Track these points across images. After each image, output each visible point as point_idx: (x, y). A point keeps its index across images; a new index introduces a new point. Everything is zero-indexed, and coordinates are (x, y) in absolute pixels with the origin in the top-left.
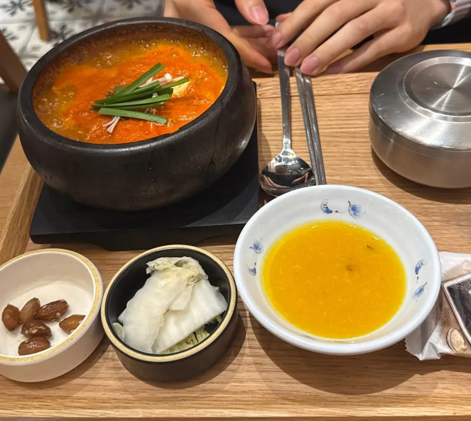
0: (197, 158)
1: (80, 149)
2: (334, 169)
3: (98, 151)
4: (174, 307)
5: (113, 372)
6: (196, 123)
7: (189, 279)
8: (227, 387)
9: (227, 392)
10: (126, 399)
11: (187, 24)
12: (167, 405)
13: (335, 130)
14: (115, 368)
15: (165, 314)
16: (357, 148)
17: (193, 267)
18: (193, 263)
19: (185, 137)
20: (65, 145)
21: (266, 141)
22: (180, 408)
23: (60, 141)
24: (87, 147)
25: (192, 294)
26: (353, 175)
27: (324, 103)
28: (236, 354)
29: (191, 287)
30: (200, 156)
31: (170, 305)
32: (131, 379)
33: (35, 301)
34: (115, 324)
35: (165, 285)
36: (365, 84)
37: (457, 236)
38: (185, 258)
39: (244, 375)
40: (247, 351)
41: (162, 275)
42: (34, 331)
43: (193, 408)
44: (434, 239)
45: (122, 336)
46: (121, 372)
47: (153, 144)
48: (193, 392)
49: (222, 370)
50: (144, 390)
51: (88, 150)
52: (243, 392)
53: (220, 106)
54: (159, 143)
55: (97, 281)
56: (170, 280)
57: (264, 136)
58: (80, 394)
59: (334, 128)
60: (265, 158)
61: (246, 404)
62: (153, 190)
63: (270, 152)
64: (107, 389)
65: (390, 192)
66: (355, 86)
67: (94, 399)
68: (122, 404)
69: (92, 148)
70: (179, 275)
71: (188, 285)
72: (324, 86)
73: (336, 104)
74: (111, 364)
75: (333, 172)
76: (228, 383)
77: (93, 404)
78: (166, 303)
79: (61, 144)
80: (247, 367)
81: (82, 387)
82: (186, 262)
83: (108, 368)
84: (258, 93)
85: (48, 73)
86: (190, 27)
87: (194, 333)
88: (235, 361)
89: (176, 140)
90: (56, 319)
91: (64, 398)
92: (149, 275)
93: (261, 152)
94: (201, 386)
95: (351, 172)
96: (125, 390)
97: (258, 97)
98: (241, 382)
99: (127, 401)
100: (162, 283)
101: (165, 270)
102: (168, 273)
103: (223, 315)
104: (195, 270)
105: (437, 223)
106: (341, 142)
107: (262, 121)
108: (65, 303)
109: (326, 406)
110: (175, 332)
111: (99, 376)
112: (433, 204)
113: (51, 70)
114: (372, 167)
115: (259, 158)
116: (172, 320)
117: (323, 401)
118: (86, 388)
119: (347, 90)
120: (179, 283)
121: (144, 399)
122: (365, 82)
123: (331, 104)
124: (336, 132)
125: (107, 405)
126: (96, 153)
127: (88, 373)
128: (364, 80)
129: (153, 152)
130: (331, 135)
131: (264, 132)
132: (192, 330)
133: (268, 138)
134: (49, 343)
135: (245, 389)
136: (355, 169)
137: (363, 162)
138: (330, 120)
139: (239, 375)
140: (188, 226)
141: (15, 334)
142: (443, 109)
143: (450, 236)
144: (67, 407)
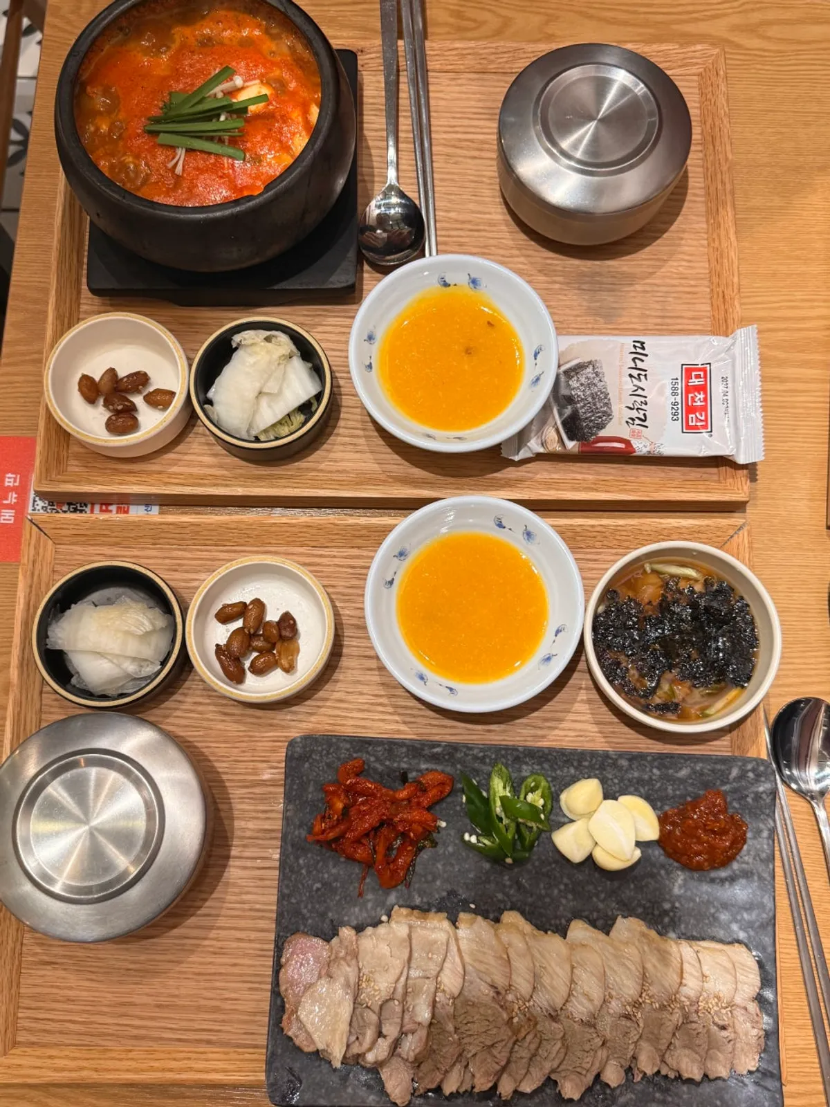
2: (450, 201)
4: (266, 390)
5: (206, 448)
7: (280, 357)
8: (322, 466)
9: (321, 471)
10: (223, 476)
12: (263, 484)
13: (459, 136)
14: (208, 444)
15: (257, 397)
16: (484, 168)
17: (284, 344)
18: (283, 338)
21: (368, 148)
22: (278, 487)
25: (285, 373)
26: (473, 212)
27: (448, 85)
28: (330, 435)
29: (282, 366)
31: (261, 388)
32: (227, 456)
33: (112, 372)
34: (206, 406)
35: (255, 363)
36: (504, 60)
37: (575, 303)
38: (274, 333)
39: (338, 455)
40: (341, 431)
41: (249, 350)
42: (120, 407)
43: (288, 487)
44: (548, 307)
45: (215, 418)
46: (214, 447)
48: (289, 470)
49: (317, 449)
50: (241, 467)
52: (338, 471)
55: (180, 357)
56: (259, 357)
57: (366, 140)
58: (175, 469)
59: (457, 132)
60: (366, 178)
61: (341, 484)
62: (235, 251)
63: (373, 168)
64: (201, 464)
65: (513, 240)
66: (491, 62)
67: (191, 474)
68: (219, 482)
70: (268, 352)
71: (279, 364)
72: (450, 58)
73: (464, 89)
74: (203, 440)
75: (449, 205)
76: (323, 462)
77: (192, 481)
78: (258, 385)
80: (341, 448)
81: (175, 463)
82: (275, 337)
83: (201, 444)
84: (359, 62)
87: (288, 415)
88: (329, 441)
90: (139, 392)
91: (160, 473)
92: (236, 349)
93: (362, 167)
94: (296, 464)
95: (471, 206)
96: (221, 466)
97: (359, 68)
98: (336, 461)
99: (224, 478)
100: (251, 360)
101: (252, 345)
102: (257, 349)
103: (319, 397)
104: (286, 347)
105: (557, 286)
106: (465, 157)
107: (365, 113)
108: (145, 374)
109: (415, 487)
110: (269, 415)
111: (191, 451)
112: (557, 259)
114: (498, 200)
115: (359, 178)
116: (264, 402)
117: (413, 482)
118: (180, 463)
119: (480, 66)
120: (270, 362)
121: (241, 476)
122: (506, 55)
123: (457, 89)
124: (460, 140)
125: (206, 482)
127: (180, 448)
128: (505, 53)
130: (453, 143)
131: (366, 132)
132: (286, 413)
133: (371, 143)
134: (136, 419)
135: (340, 468)
136: (476, 202)
137: (487, 192)
138: (454, 118)
139: (332, 455)
140: (276, 287)
141: (97, 406)
142: (578, 154)
143: (568, 303)
144: (166, 484)
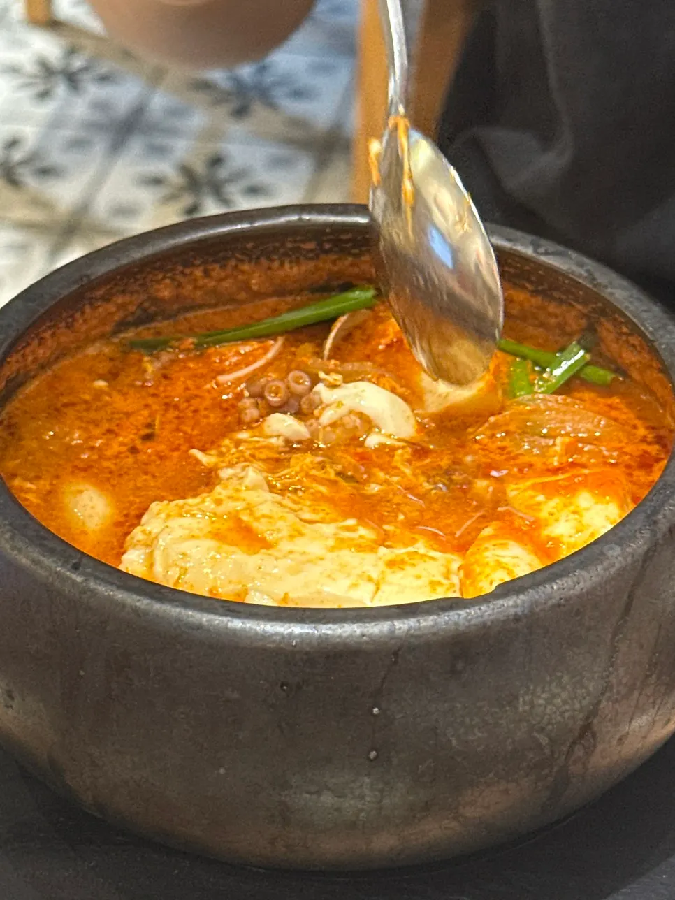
0: (541, 702)
1: (142, 603)
3: (205, 618)
6: (560, 576)
11: (535, 251)
19: (517, 619)
20: (92, 585)
23: (76, 568)
24: (171, 601)
30: (554, 696)
47: (402, 626)
51: (173, 611)
53: (647, 534)
54: (423, 624)
62: (367, 791)
69: (186, 605)
79: (79, 579)
85: (36, 342)
86: (543, 258)
89: (484, 625)
113: (47, 335)
126: (199, 627)
129: (396, 654)
